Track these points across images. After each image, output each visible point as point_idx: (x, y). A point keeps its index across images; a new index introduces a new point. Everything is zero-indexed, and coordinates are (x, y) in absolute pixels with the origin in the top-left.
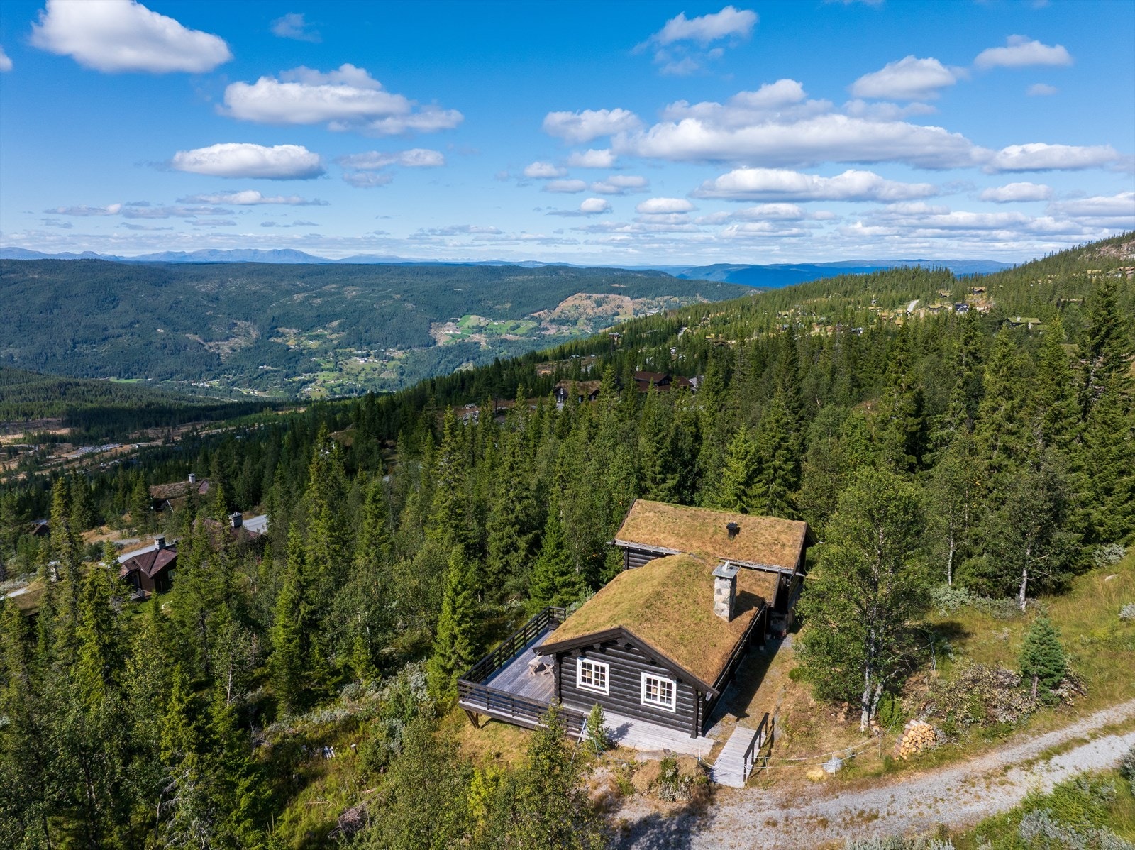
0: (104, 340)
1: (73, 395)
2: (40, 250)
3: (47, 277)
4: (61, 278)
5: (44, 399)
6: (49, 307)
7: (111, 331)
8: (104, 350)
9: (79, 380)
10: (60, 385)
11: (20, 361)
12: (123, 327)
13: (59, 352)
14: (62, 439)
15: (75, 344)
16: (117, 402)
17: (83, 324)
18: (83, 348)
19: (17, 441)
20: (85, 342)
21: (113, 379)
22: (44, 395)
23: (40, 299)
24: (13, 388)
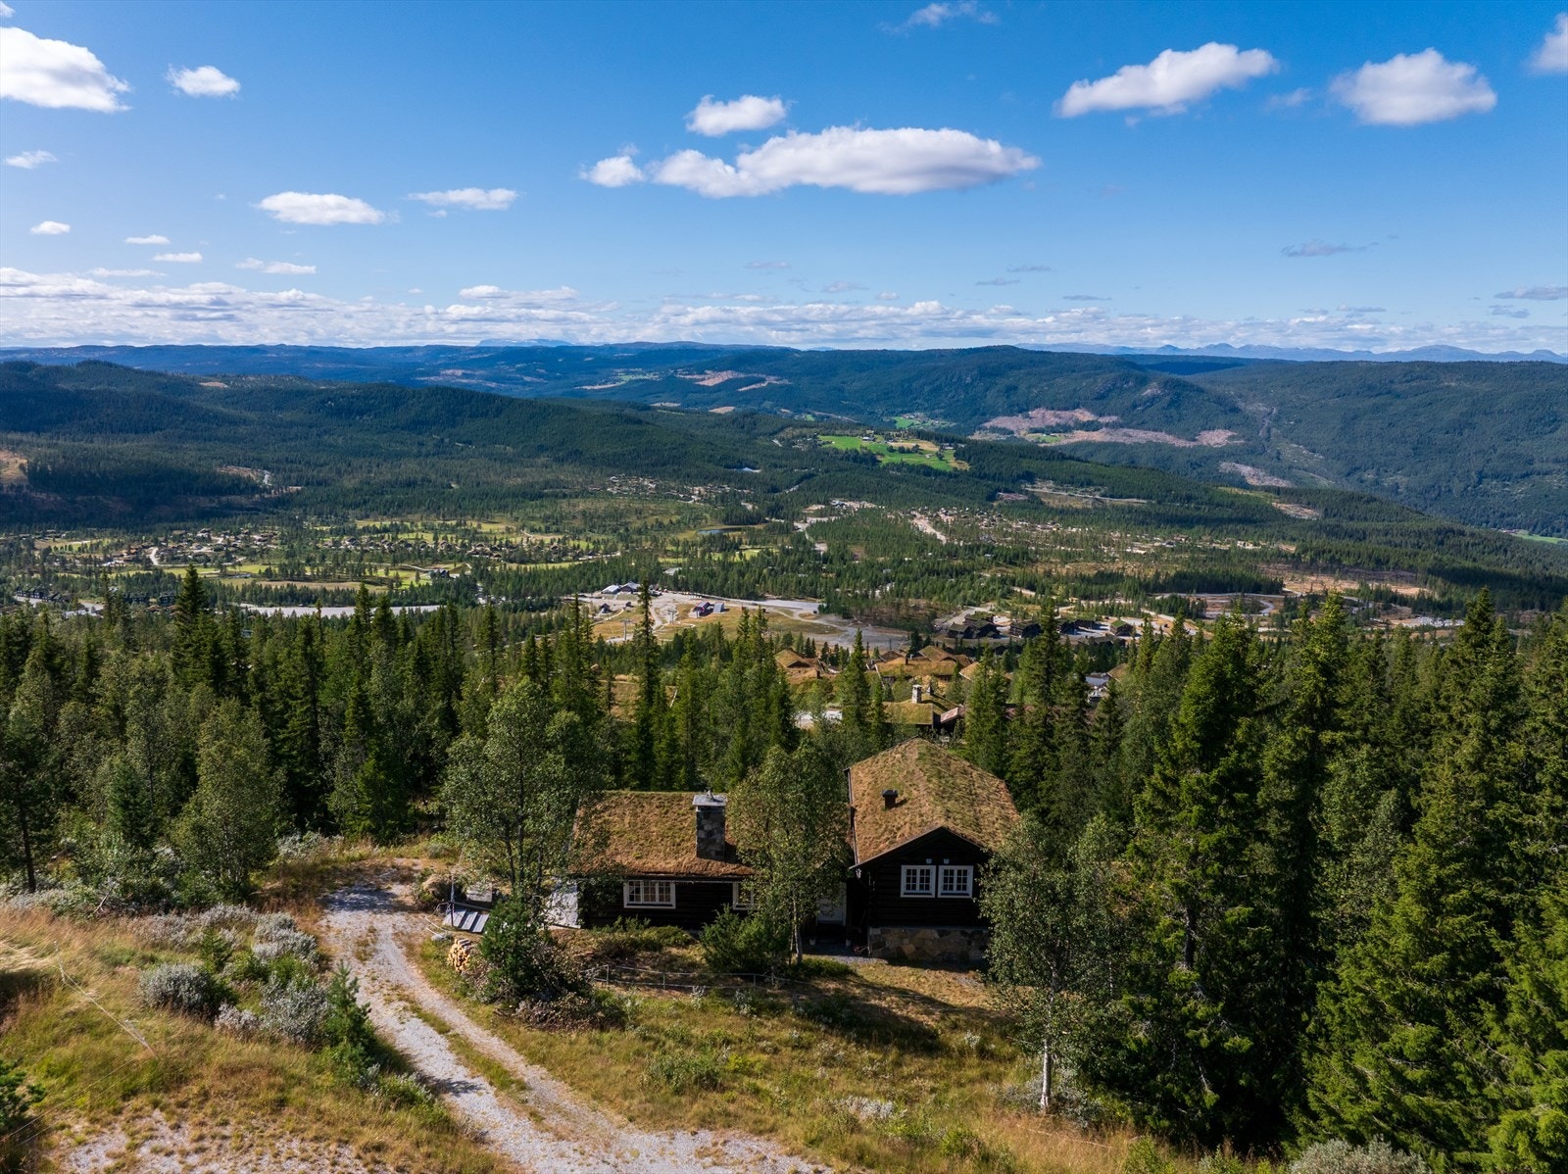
0: (1523, 477)
1: (1453, 546)
2: (1478, 349)
3: (1467, 385)
4: (1483, 387)
5: (1413, 546)
6: (1460, 426)
7: (1537, 466)
8: (1520, 491)
9: (1468, 529)
10: (1439, 532)
11: (1405, 493)
12: (1557, 461)
13: (1457, 486)
14: (1403, 601)
15: (1481, 477)
16: (1510, 565)
17: (1499, 451)
18: (1490, 486)
19: (1350, 592)
20: (1497, 477)
21: (1522, 534)
22: (1414, 540)
23: (1450, 415)
24: (1380, 526)
